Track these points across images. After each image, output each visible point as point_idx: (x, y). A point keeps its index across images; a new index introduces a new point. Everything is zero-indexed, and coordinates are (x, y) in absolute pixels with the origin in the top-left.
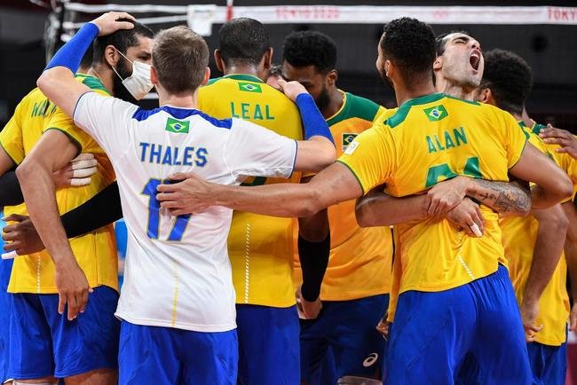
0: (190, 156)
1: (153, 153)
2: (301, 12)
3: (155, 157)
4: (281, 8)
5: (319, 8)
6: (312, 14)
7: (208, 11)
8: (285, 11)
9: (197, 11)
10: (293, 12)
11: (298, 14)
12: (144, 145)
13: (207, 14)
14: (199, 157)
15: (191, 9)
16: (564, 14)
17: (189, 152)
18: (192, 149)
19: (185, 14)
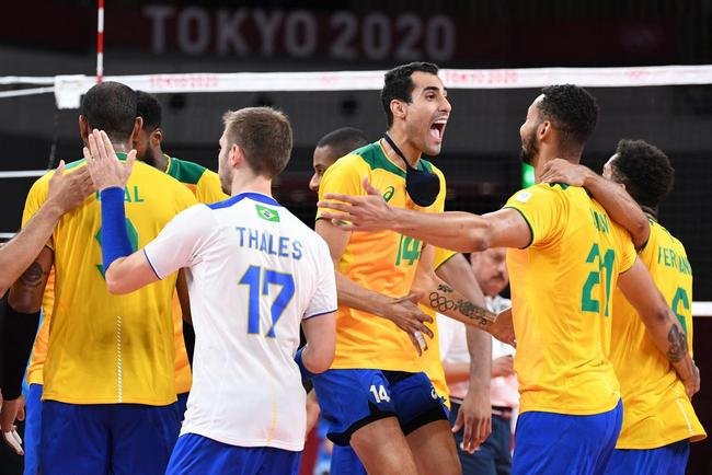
0: (286, 247)
1: (251, 238)
2: (176, 80)
3: (254, 242)
4: (156, 77)
5: (196, 76)
6: (189, 83)
7: (76, 82)
8: (160, 80)
9: (64, 82)
10: (168, 81)
11: (173, 83)
12: (242, 229)
13: (75, 85)
14: (295, 249)
15: (58, 80)
16: (463, 77)
17: (285, 243)
18: (287, 239)
19: (52, 85)
